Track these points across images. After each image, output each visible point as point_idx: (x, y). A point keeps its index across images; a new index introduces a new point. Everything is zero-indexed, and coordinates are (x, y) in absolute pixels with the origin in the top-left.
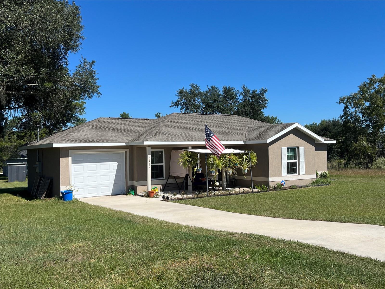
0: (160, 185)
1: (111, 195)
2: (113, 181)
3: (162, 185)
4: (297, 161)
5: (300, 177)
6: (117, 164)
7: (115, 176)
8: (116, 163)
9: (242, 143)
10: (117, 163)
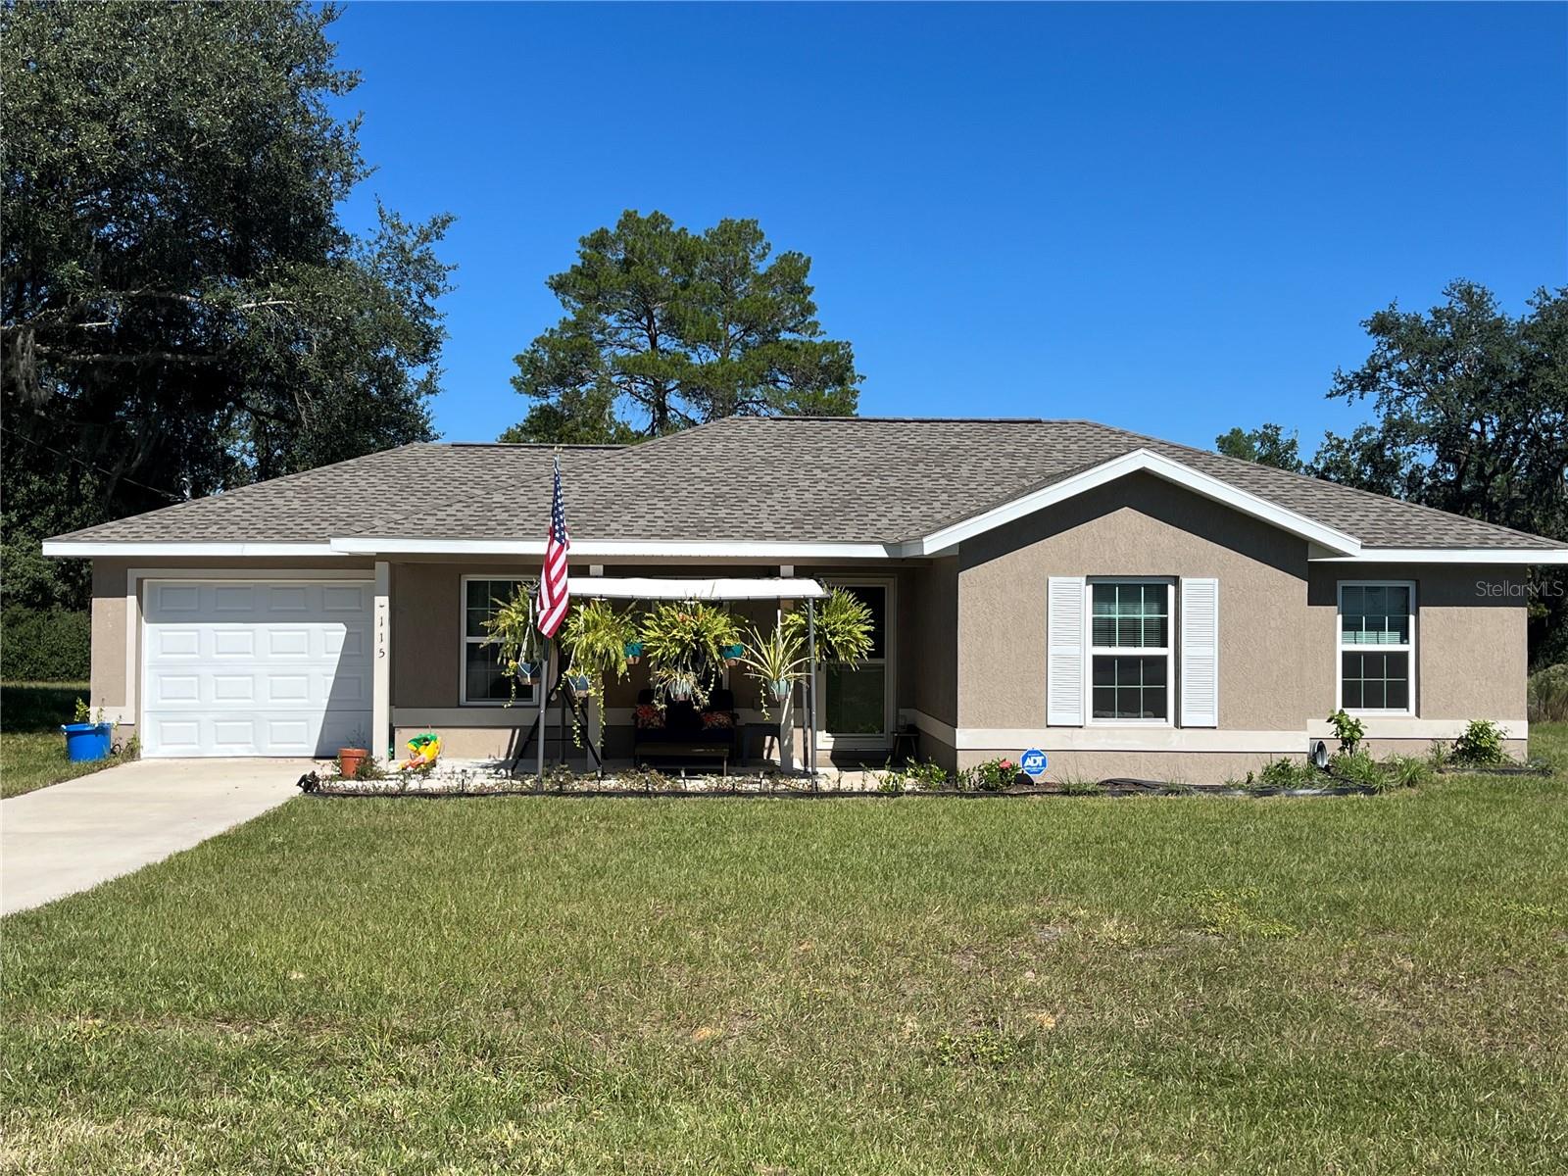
0: (510, 731)
1: (316, 757)
2: (326, 701)
3: (518, 731)
4: (1169, 652)
5: (1179, 740)
6: (344, 633)
7: (333, 678)
8: (341, 626)
9: (878, 552)
10: (346, 629)
